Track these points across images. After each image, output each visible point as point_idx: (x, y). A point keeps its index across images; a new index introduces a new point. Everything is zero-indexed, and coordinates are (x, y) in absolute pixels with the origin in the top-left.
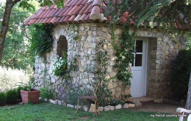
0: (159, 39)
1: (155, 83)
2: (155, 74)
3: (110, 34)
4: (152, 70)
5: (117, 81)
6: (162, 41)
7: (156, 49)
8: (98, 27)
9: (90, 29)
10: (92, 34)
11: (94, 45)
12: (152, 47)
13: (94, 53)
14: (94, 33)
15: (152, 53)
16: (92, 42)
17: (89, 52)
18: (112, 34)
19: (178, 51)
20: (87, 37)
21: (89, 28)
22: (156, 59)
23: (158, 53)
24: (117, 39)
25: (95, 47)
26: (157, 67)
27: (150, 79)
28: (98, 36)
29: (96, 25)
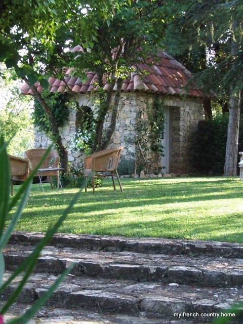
0: (182, 109)
1: (179, 156)
2: (179, 147)
3: (146, 103)
4: (176, 143)
5: (151, 153)
6: (184, 110)
7: (179, 120)
8: (137, 96)
9: (128, 99)
10: (130, 103)
11: (134, 115)
12: (174, 117)
13: (134, 123)
14: (134, 103)
15: (175, 124)
16: (131, 111)
17: (127, 122)
18: (147, 103)
19: (197, 121)
20: (122, 107)
21: (125, 98)
22: (179, 130)
23: (181, 124)
24: (150, 109)
25: (135, 116)
26: (181, 139)
27: (173, 153)
28: (137, 105)
29: (135, 95)
